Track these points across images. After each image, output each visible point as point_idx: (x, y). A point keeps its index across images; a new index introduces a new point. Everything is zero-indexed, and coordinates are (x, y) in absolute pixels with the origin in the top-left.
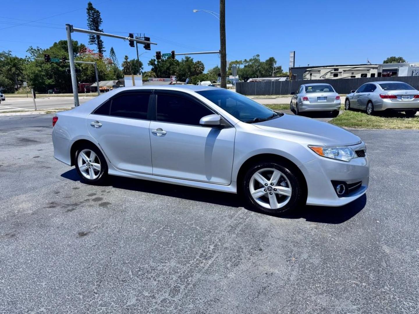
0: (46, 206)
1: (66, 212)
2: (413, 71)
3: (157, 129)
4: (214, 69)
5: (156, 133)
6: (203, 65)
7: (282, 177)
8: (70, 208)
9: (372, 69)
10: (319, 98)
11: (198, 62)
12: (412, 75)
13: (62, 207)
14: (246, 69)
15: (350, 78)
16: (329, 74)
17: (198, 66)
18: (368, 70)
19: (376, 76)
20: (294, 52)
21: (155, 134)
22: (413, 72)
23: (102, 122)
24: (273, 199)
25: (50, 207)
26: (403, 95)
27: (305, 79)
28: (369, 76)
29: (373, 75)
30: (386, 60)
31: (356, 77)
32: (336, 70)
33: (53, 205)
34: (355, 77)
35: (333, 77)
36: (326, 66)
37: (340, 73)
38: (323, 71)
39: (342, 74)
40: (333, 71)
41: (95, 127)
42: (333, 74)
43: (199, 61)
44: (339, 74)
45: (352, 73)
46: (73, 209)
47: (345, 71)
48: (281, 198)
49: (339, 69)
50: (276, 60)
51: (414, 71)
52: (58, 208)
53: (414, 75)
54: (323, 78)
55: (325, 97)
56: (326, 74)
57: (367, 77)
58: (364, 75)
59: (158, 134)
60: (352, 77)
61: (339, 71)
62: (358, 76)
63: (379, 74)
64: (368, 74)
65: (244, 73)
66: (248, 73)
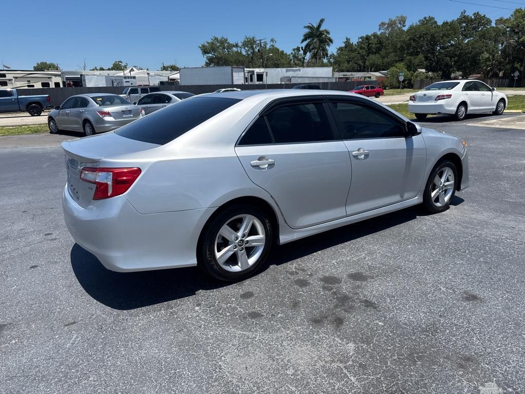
2: (112, 81)
9: (53, 77)
10: (123, 112)
12: (113, 85)
15: (27, 88)
18: (49, 78)
19: (61, 86)
21: (356, 157)
28: (52, 86)
29: (57, 84)
31: (36, 87)
32: (2, 76)
34: (33, 86)
37: (10, 80)
39: (13, 81)
41: (260, 168)
44: (8, 82)
45: (28, 81)
47: (16, 78)
49: (7, 75)
51: (114, 81)
55: (129, 111)
57: (51, 87)
58: (45, 85)
59: (359, 157)
60: (28, 86)
61: (7, 78)
62: (38, 86)
63: (64, 83)
64: (50, 82)
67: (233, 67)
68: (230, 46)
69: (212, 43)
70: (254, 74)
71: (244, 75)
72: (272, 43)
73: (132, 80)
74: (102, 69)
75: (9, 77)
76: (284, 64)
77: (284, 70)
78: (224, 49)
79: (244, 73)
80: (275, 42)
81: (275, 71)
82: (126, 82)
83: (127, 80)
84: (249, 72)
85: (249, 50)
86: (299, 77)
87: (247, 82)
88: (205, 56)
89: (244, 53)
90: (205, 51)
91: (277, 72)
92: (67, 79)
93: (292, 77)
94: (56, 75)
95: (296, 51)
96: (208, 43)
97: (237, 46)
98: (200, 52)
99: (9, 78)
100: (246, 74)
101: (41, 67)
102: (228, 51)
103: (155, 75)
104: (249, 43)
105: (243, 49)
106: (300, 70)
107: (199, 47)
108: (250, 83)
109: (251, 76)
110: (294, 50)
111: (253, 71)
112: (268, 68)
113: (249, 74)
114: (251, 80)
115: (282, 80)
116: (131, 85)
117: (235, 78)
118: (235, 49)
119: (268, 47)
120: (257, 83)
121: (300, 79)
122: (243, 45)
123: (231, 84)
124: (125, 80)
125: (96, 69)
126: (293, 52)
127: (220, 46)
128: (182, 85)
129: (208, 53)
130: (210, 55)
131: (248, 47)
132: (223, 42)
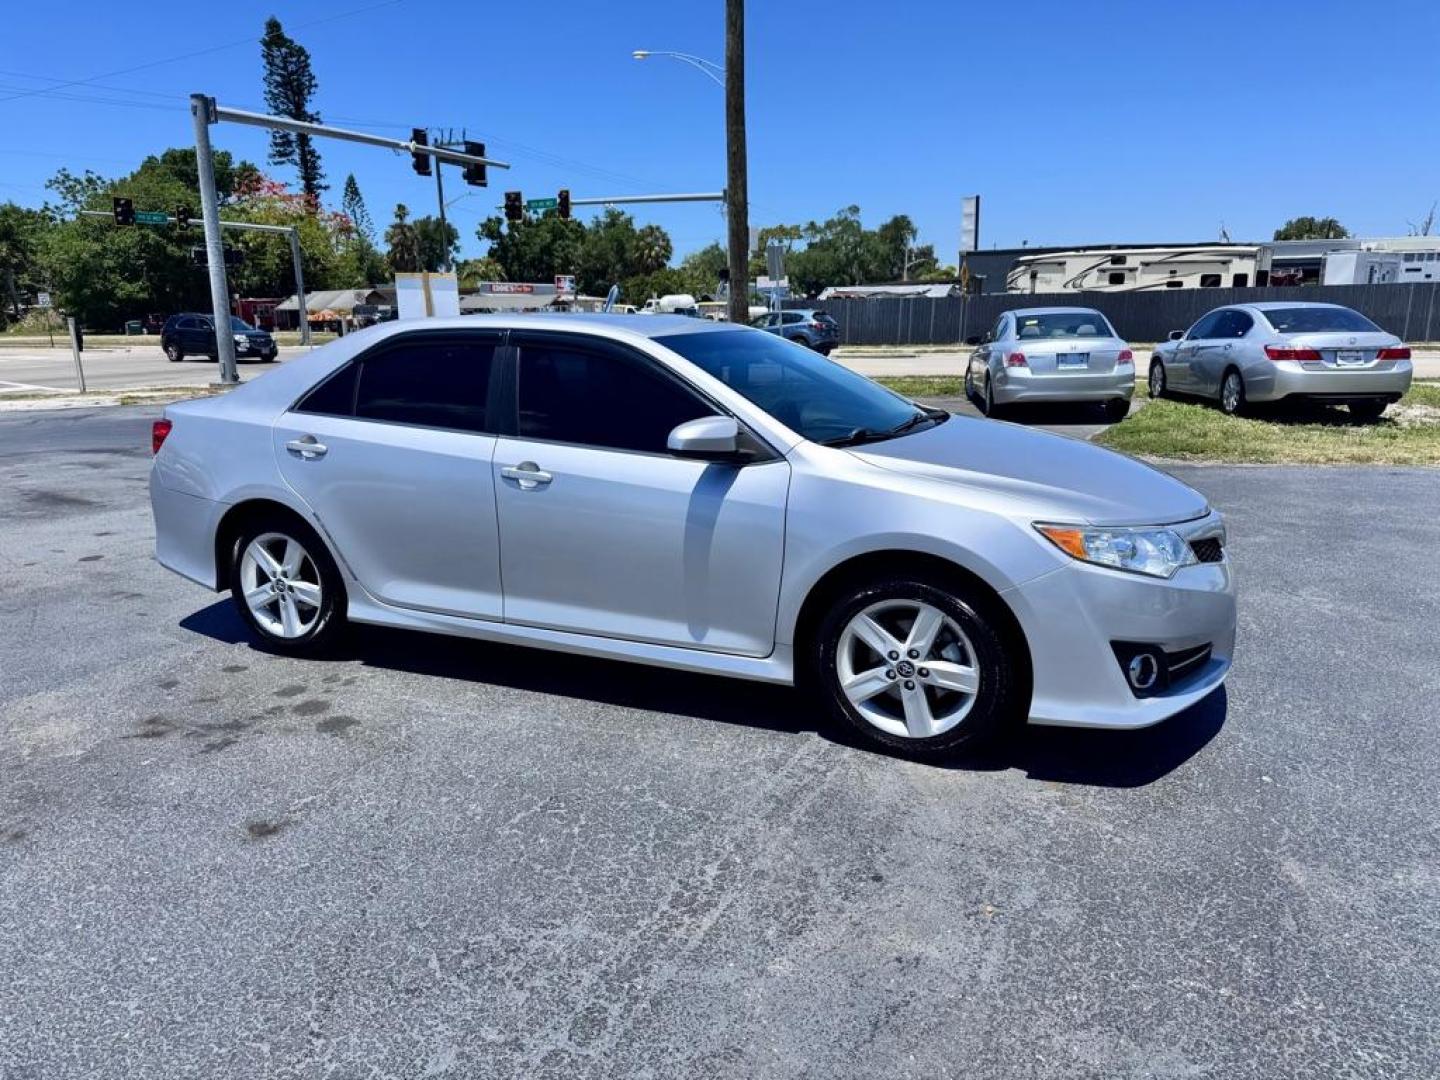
0: (132, 732)
1: (202, 752)
2: (1372, 268)
3: (518, 463)
4: (704, 253)
5: (516, 480)
6: (668, 240)
7: (945, 629)
8: (216, 737)
9: (1236, 261)
10: (1062, 357)
11: (651, 228)
12: (1370, 280)
13: (188, 735)
14: (815, 254)
15: (1165, 288)
16: (1095, 273)
17: (649, 243)
18: (1224, 263)
19: (1251, 283)
20: (978, 198)
21: (512, 480)
22: (1372, 271)
23: (325, 439)
24: (915, 702)
25: (146, 736)
26: (1341, 350)
27: (1014, 292)
28: (1227, 282)
29: (1240, 279)
30: (1282, 227)
31: (1186, 286)
32: (1118, 260)
33: (155, 728)
34: (1180, 284)
35: (1107, 283)
36: (1086, 249)
37: (1132, 270)
38: (1075, 265)
39: (1138, 273)
40: (1108, 265)
41: (301, 455)
42: (1108, 274)
43: (654, 225)
44: (1127, 275)
45: (1172, 272)
46: (227, 743)
47: (1146, 264)
48: (942, 701)
49: (1129, 258)
50: (915, 224)
51: (1377, 268)
52: (176, 736)
53: (1375, 281)
54: (1074, 286)
55: (1082, 354)
56: (1084, 275)
57: (1223, 285)
58: (1211, 280)
60: (1170, 284)
61: (1127, 265)
62: (1192, 282)
63: (1261, 274)
64: (1223, 274)
65: (805, 268)
66: (821, 268)
75: (1132, 262)
82: (1408, 270)
83: (1415, 264)
92: (1279, 265)
94: (1243, 256)
99: (1131, 266)
116: (1424, 280)
124: (1405, 265)
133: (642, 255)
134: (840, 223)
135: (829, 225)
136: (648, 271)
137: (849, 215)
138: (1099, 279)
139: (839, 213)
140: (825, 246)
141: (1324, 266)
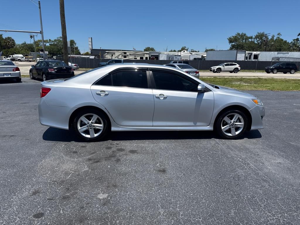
3: (159, 94)
4: (22, 44)
6: (14, 41)
9: (146, 55)
11: (9, 37)
14: (52, 47)
15: (134, 59)
16: (121, 55)
17: (9, 41)
18: (144, 55)
19: (148, 59)
20: (92, 38)
21: (158, 98)
22: (169, 58)
26: (190, 72)
27: (105, 58)
29: (146, 58)
30: (145, 48)
31: (137, 59)
32: (125, 53)
34: (136, 58)
35: (123, 58)
36: (119, 50)
38: (117, 54)
39: (129, 56)
40: (123, 54)
41: (101, 95)
42: (123, 56)
44: (127, 56)
45: (135, 56)
47: (130, 54)
49: (127, 53)
50: (76, 42)
53: (170, 60)
54: (117, 58)
56: (119, 56)
57: (144, 59)
58: (142, 58)
59: (160, 98)
60: (135, 58)
62: (138, 58)
63: (150, 57)
64: (144, 57)
65: (50, 50)
66: (54, 50)
67: (238, 51)
68: (248, 38)
69: (236, 37)
70: (252, 55)
71: (245, 55)
72: (278, 36)
73: (179, 57)
74: (175, 51)
75: (127, 54)
76: (285, 49)
77: (276, 53)
78: (243, 40)
79: (245, 54)
80: (280, 35)
81: (269, 53)
82: (175, 58)
84: (249, 53)
85: (259, 40)
86: (286, 58)
87: (246, 59)
88: (230, 44)
89: (256, 42)
90: (231, 41)
91: (270, 54)
92: (152, 56)
93: (280, 57)
94: (147, 54)
95: (295, 41)
96: (233, 36)
97: (251, 38)
98: (228, 41)
100: (247, 55)
101: (147, 49)
102: (245, 41)
103: (195, 54)
104: (260, 36)
105: (255, 40)
106: (288, 53)
107: (228, 39)
108: (249, 60)
109: (250, 56)
110: (294, 40)
111: (252, 53)
112: (272, 51)
113: (249, 55)
114: (250, 58)
115: (273, 59)
116: (178, 60)
117: (238, 57)
118: (250, 40)
119: (275, 38)
120: (254, 60)
121: (286, 59)
122: (255, 38)
123: (235, 60)
125: (171, 51)
126: (293, 41)
127: (240, 38)
128: (206, 60)
129: (232, 42)
130: (233, 43)
131: (259, 38)
132: (243, 36)
133: (6, 44)
134: (58, 40)
135: (55, 40)
136: (9, 48)
137: (60, 39)
138: (122, 57)
139: (57, 38)
140: (54, 45)
141: (159, 56)
